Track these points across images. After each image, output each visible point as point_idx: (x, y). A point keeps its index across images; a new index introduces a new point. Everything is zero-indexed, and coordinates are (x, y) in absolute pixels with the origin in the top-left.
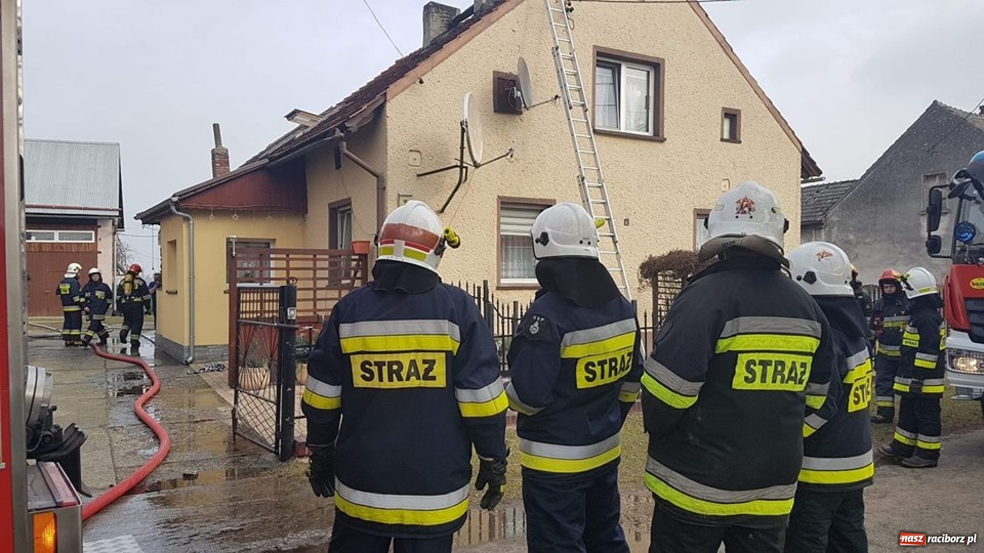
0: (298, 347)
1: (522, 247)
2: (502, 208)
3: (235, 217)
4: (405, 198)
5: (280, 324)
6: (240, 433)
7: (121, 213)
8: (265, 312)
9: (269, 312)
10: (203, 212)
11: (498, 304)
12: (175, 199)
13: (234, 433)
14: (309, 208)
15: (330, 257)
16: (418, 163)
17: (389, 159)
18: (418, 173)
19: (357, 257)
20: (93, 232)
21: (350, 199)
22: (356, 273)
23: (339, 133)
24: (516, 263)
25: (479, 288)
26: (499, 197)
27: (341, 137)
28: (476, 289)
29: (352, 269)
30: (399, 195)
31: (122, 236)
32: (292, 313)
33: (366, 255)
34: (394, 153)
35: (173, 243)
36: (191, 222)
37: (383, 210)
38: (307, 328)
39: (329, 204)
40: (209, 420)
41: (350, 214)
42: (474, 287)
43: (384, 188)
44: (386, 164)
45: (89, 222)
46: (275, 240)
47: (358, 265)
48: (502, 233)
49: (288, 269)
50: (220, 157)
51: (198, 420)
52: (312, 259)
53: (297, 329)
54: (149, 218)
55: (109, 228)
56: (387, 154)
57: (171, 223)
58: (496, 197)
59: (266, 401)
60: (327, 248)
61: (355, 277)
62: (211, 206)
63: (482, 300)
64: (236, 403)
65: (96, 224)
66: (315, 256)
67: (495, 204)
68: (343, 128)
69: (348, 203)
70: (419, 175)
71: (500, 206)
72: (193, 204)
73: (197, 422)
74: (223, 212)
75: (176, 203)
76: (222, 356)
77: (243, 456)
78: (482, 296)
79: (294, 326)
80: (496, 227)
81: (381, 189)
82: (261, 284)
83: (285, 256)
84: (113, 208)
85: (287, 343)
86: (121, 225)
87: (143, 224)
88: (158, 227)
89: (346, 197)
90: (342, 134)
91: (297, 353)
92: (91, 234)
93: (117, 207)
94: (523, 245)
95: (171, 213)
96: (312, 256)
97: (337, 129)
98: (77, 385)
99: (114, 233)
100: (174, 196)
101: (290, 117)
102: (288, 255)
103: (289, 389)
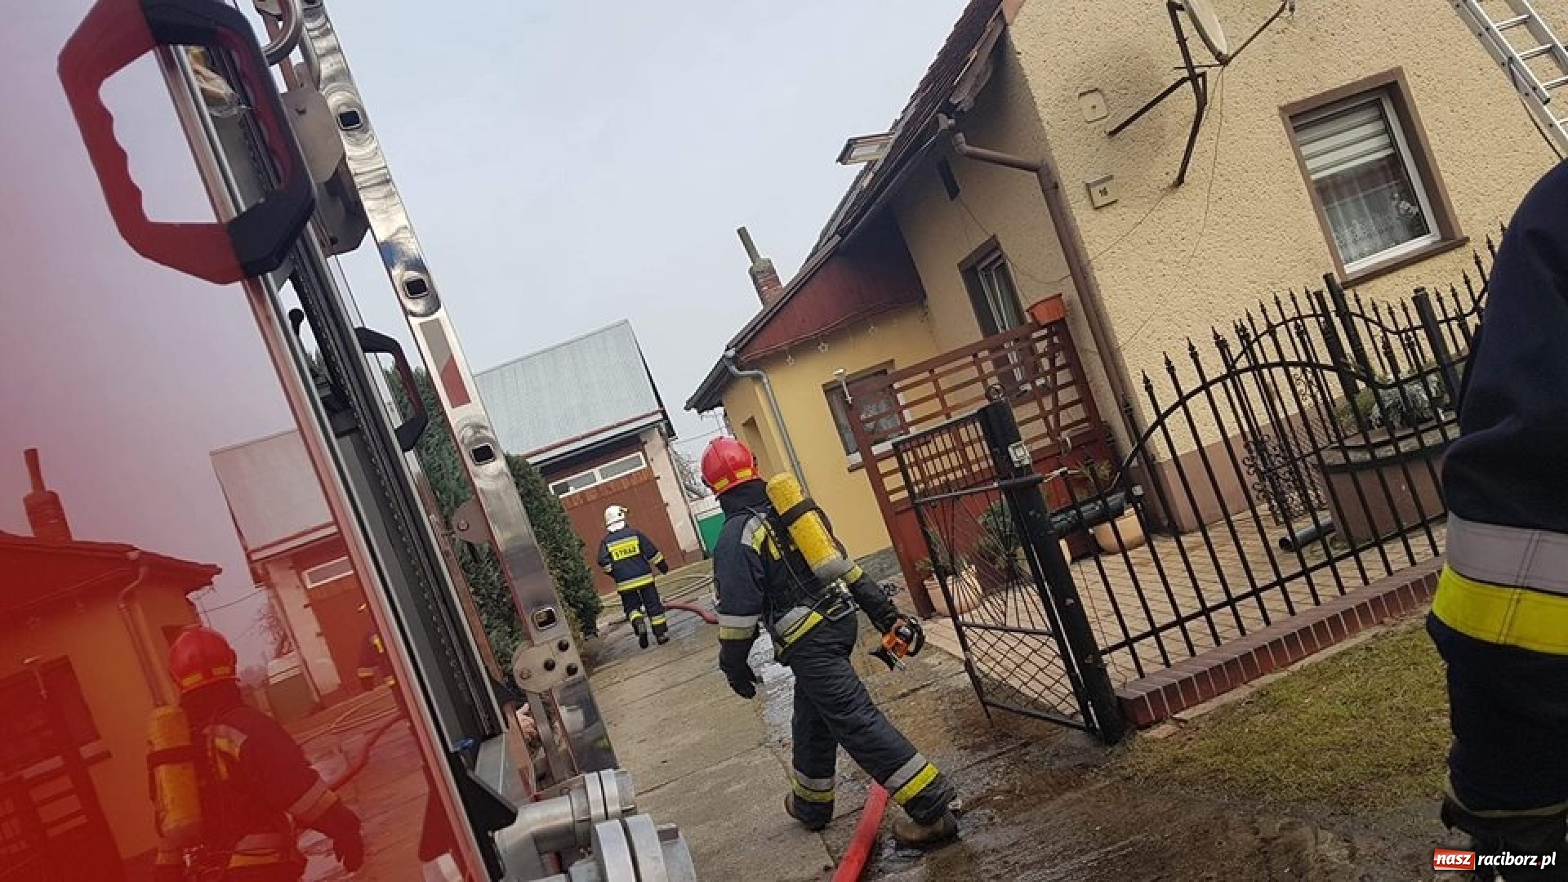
0: (1054, 515)
1: (1361, 195)
2: (1297, 129)
3: (824, 347)
4: (1101, 187)
5: (1005, 482)
6: (994, 700)
7: (664, 413)
8: (931, 478)
9: (938, 475)
10: (775, 358)
11: (1375, 309)
12: (731, 353)
13: (985, 704)
14: (926, 289)
15: (992, 351)
16: (1101, 111)
17: (1047, 127)
18: (1108, 130)
19: (1044, 332)
20: (640, 453)
21: (994, 237)
22: (1052, 362)
23: (945, 122)
24: (1358, 226)
25: (1319, 295)
26: (1282, 109)
27: (951, 128)
28: (1315, 301)
29: (1042, 356)
30: (1088, 186)
31: (675, 446)
32: (1020, 454)
33: (1063, 320)
34: (1053, 113)
35: (751, 424)
36: (765, 381)
37: (1066, 225)
38: (1057, 473)
39: (959, 265)
40: (923, 687)
41: (1003, 265)
42: (1309, 297)
43: (1056, 187)
44: (1045, 139)
45: (629, 442)
46: (892, 361)
47: (1051, 344)
48: (1314, 177)
49: (939, 394)
50: (763, 275)
51: (905, 691)
52: (974, 363)
53: (1041, 480)
54: (703, 401)
55: (655, 441)
56: (1039, 120)
57: (736, 396)
58: (1276, 111)
59: (1027, 632)
60: (981, 338)
61: (1055, 370)
62: (784, 344)
63: (1333, 315)
64: (965, 648)
65: (639, 440)
66: (975, 356)
67: (1278, 127)
68: (949, 110)
69: (993, 246)
70: (1113, 133)
71: (1291, 127)
72: (757, 351)
73: (904, 695)
74: (802, 347)
75: (734, 359)
76: (882, 570)
77: (1025, 745)
78: (1331, 306)
79: (1029, 478)
80: (1297, 171)
81: (1051, 190)
82: (948, 417)
83: (927, 374)
84: (653, 410)
85: (1031, 513)
86: (671, 432)
87: (700, 412)
88: (719, 410)
89: (987, 238)
90: (951, 122)
91: (1056, 526)
92: (639, 457)
93: (657, 408)
94: (1363, 190)
95: (733, 378)
96: (971, 358)
97: (940, 115)
98: (699, 680)
99: (667, 445)
100: (728, 349)
101: (844, 158)
102: (931, 371)
103: (1070, 601)
